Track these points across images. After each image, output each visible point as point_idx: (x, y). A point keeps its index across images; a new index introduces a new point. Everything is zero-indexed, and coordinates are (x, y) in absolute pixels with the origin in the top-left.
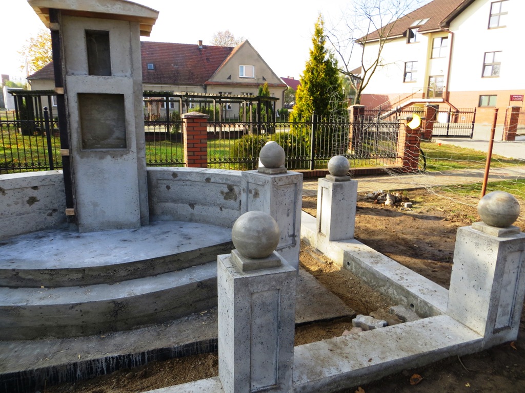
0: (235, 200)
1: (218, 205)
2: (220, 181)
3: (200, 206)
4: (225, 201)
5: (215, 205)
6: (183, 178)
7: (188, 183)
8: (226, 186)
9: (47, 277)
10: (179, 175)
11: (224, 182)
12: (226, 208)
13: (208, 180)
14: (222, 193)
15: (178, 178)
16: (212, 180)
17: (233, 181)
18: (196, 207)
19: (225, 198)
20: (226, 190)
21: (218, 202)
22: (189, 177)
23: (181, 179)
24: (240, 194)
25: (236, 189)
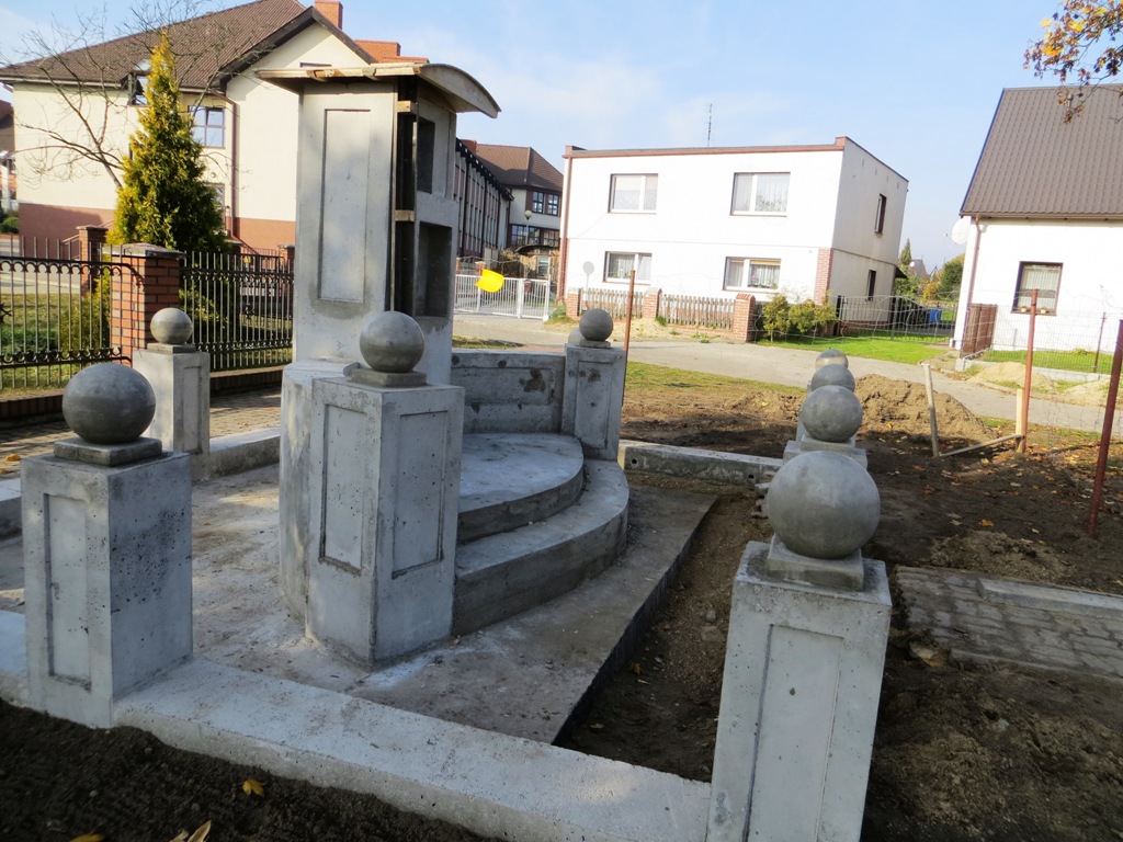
0: (543, 390)
1: (515, 401)
2: (521, 365)
3: (488, 407)
4: (526, 394)
5: (511, 401)
6: (466, 364)
7: (472, 371)
8: (528, 371)
9: (534, 506)
10: (461, 359)
11: (527, 365)
12: (527, 404)
13: (502, 364)
14: (522, 382)
15: (459, 365)
16: (508, 364)
17: (542, 363)
18: (483, 408)
19: (527, 390)
20: (528, 377)
21: (514, 397)
22: (474, 363)
23: (463, 367)
24: (551, 380)
25: (545, 375)
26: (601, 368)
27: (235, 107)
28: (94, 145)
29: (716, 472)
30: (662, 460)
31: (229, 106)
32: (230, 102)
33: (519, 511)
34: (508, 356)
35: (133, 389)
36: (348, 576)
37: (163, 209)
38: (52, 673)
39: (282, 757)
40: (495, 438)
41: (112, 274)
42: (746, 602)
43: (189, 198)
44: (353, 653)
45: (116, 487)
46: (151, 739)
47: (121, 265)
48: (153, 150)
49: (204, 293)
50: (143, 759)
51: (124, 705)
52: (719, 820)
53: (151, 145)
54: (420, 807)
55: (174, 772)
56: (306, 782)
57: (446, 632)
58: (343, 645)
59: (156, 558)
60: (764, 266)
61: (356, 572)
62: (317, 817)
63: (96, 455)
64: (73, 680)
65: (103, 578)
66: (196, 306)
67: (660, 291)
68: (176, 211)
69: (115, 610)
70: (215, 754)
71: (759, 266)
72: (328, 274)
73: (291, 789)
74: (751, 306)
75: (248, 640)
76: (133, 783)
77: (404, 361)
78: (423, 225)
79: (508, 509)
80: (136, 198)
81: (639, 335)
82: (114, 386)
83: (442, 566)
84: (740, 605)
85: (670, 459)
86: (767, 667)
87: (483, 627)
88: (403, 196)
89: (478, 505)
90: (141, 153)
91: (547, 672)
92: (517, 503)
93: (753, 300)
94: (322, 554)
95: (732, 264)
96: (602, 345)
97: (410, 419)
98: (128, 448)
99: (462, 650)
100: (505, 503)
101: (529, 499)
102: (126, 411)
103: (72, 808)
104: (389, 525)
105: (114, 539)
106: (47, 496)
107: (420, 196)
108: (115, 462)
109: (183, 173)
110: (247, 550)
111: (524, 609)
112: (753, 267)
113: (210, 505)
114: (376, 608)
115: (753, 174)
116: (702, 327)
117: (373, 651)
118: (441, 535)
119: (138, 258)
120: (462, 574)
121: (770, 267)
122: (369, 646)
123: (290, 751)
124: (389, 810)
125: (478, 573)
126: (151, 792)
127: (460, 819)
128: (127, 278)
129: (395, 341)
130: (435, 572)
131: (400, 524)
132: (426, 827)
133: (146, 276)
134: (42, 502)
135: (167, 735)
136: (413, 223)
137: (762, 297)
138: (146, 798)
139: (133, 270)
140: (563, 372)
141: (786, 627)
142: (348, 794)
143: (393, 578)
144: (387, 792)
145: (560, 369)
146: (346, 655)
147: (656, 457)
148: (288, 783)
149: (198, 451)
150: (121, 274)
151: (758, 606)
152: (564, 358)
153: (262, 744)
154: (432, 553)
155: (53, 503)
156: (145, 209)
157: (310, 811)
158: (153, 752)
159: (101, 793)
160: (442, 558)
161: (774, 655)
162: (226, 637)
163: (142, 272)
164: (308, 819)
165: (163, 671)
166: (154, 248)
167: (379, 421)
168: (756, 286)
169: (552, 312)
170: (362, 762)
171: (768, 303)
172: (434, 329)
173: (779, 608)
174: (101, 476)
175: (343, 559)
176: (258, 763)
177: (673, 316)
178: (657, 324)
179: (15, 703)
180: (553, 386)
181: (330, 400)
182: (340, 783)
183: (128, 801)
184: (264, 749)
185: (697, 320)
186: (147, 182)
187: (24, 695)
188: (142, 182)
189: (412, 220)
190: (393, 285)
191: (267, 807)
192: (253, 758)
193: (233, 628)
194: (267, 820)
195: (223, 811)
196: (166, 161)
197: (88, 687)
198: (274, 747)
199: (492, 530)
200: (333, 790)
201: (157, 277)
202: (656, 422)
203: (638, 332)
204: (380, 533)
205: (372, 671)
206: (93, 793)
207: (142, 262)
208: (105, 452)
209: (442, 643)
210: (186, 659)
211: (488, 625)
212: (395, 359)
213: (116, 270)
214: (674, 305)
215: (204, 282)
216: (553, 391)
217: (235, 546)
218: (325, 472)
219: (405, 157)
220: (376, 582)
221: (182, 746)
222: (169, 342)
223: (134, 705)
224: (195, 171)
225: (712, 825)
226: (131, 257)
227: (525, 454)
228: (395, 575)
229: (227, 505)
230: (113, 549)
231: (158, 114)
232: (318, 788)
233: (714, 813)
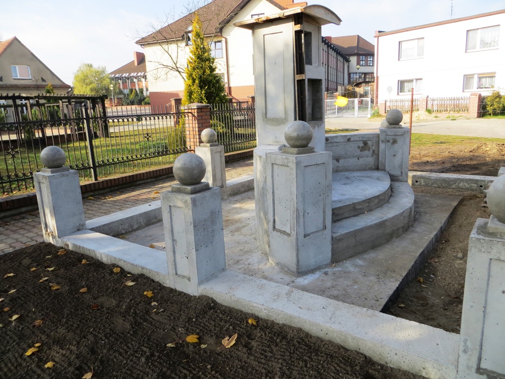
0: (369, 150)
1: (356, 156)
2: (358, 139)
3: (343, 160)
4: (361, 153)
5: (354, 156)
6: (332, 141)
7: (335, 144)
8: (362, 142)
9: (367, 204)
10: (330, 139)
11: (361, 139)
12: (361, 157)
13: (349, 140)
14: (359, 147)
15: (329, 142)
16: (351, 140)
17: (368, 138)
18: (340, 161)
19: (361, 151)
20: (362, 145)
21: (355, 155)
22: (336, 140)
23: (331, 142)
24: (373, 145)
25: (370, 143)
26: (398, 138)
27: (226, 39)
28: (174, 65)
29: (461, 185)
30: (431, 180)
31: (224, 40)
32: (224, 38)
33: (360, 207)
34: (352, 135)
35: (197, 163)
36: (286, 237)
37: (201, 87)
38: (176, 274)
39: (263, 310)
40: (347, 174)
41: (185, 117)
42: (476, 247)
43: (211, 81)
44: (289, 269)
45: (194, 201)
46: (214, 301)
47: (188, 113)
48: (196, 64)
49: (220, 121)
50: (211, 308)
51: (202, 287)
52: (465, 351)
53: (195, 61)
54: (321, 335)
55: (222, 314)
56: (273, 321)
57: (329, 261)
58: (285, 266)
59: (210, 230)
60: (486, 77)
61: (289, 235)
62: (278, 335)
63: (186, 190)
64: (184, 277)
65: (192, 237)
66: (217, 126)
67: (428, 97)
68: (206, 87)
69: (197, 250)
70: (237, 308)
71: (483, 77)
72: (269, 107)
73: (267, 323)
74: (479, 98)
75: (247, 263)
76: (208, 317)
77: (304, 142)
78: (309, 80)
79: (355, 206)
80: (191, 84)
81: (417, 120)
82: (191, 162)
83: (326, 232)
84: (473, 248)
85: (436, 179)
86: (489, 280)
87: (346, 259)
88: (300, 68)
89: (341, 205)
90: (192, 65)
91: (376, 280)
92: (359, 203)
93: (480, 96)
94: (274, 227)
95: (467, 78)
96: (398, 126)
97: (308, 168)
98: (197, 186)
99: (336, 269)
100: (353, 204)
101: (364, 201)
102: (195, 172)
103: (187, 324)
104: (301, 214)
105: (194, 223)
106: (170, 206)
107: (307, 67)
108: (193, 192)
109: (208, 72)
110: (243, 227)
111: (364, 252)
112: (480, 78)
113: (228, 208)
114: (298, 250)
115: (478, 29)
116: (452, 112)
117: (297, 268)
118: (324, 219)
119: (194, 109)
120: (335, 235)
121: (489, 77)
122: (296, 266)
123: (266, 308)
124: (307, 335)
125: (342, 235)
126: (214, 321)
127: (338, 341)
128: (191, 118)
129: (300, 134)
130: (322, 235)
131: (306, 214)
132: (324, 343)
133: (198, 116)
134: (168, 208)
135: (219, 299)
136: (304, 80)
137: (485, 93)
138: (213, 323)
139: (193, 114)
140: (379, 141)
141: (499, 260)
142: (290, 327)
143: (305, 237)
144: (307, 327)
145: (377, 140)
146: (286, 270)
147: (428, 179)
148: (266, 321)
149: (222, 187)
150: (188, 117)
151: (483, 250)
152: (379, 134)
153: (255, 305)
154: (321, 227)
155: (172, 209)
156: (195, 89)
157: (275, 333)
158: (214, 306)
159: (197, 320)
160: (325, 228)
161: (492, 274)
162: (238, 262)
163: (196, 115)
164: (275, 336)
165: (216, 274)
166: (200, 104)
167: (295, 169)
168: (482, 88)
169: (372, 113)
170: (295, 314)
171: (489, 96)
172: (317, 127)
173: (494, 251)
174: (188, 198)
175: (283, 229)
176: (253, 312)
177: (435, 108)
178: (427, 113)
179: (165, 285)
180: (374, 148)
181: (274, 162)
182: (287, 322)
183: (206, 323)
184: (256, 307)
185: (448, 109)
186: (195, 77)
187: (168, 282)
188: (193, 78)
189: (304, 78)
190: (297, 109)
191: (258, 330)
192: (251, 310)
193: (240, 258)
194: (259, 335)
195: (241, 330)
196: (201, 67)
197: (189, 279)
198: (259, 306)
199: (348, 216)
200: (284, 325)
201: (202, 116)
202: (428, 162)
203: (417, 118)
204: (298, 217)
205: (298, 277)
206: (194, 320)
207: (196, 111)
208: (189, 188)
209: (327, 266)
210: (224, 270)
211: (348, 258)
212: (300, 142)
213: (186, 115)
214: (435, 103)
215: (219, 115)
216: (374, 150)
217: (239, 225)
218: (273, 193)
219: (299, 50)
220: (297, 239)
221: (225, 304)
222: (208, 143)
223: (206, 287)
224: (212, 70)
225: (461, 353)
226: (191, 109)
227: (362, 180)
228: (305, 236)
229: (234, 208)
230: (195, 226)
231: (197, 48)
232: (278, 324)
233: (462, 348)
